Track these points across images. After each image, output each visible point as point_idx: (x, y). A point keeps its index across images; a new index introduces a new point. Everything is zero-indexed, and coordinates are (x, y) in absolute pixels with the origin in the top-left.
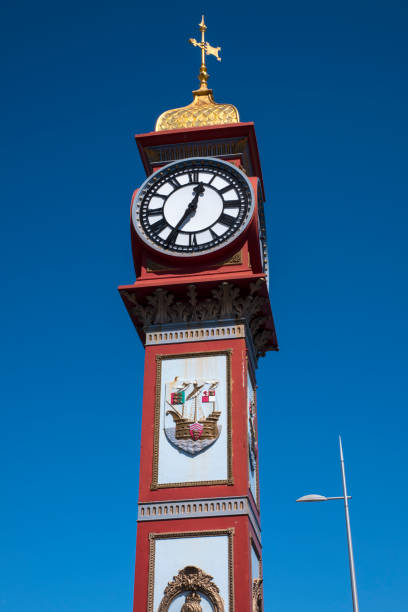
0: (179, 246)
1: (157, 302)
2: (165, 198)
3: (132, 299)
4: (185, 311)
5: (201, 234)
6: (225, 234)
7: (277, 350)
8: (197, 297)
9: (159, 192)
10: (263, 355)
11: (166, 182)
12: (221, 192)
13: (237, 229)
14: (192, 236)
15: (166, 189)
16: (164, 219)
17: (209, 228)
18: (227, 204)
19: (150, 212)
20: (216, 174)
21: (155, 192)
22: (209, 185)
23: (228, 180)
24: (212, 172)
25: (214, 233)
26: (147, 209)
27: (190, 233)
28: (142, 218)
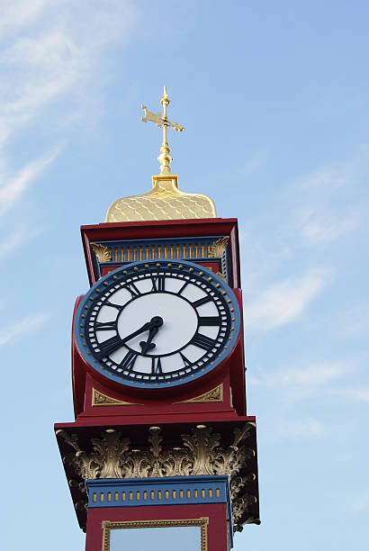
0: (137, 373)
2: (121, 308)
5: (168, 359)
6: (201, 360)
7: (259, 523)
8: (161, 444)
9: (110, 300)
10: (240, 529)
11: (122, 287)
12: (195, 305)
13: (216, 355)
14: (156, 360)
15: (121, 297)
16: (118, 335)
17: (178, 351)
18: (203, 321)
19: (99, 327)
20: (188, 282)
21: (106, 300)
22: (178, 295)
23: (204, 290)
24: (183, 279)
25: (185, 359)
26: (95, 322)
27: (153, 357)
28: (86, 333)
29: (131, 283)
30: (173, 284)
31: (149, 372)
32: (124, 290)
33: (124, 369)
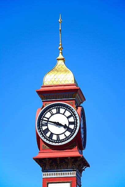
1: (46, 162)
2: (48, 119)
3: (38, 160)
4: (56, 165)
5: (61, 135)
6: (69, 136)
8: (59, 161)
12: (68, 118)
13: (73, 134)
16: (48, 128)
17: (64, 133)
18: (70, 123)
19: (43, 125)
20: (66, 110)
21: (44, 116)
22: (63, 114)
23: (70, 112)
24: (65, 109)
25: (65, 135)
26: (41, 123)
27: (57, 135)
28: (40, 127)
29: (51, 110)
30: (62, 110)
31: (56, 139)
32: (49, 112)
33: (50, 139)
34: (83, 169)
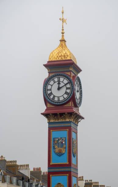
0: (55, 101)
1: (50, 116)
2: (52, 86)
5: (61, 97)
6: (67, 97)
12: (66, 85)
16: (51, 92)
18: (67, 88)
19: (48, 90)
20: (64, 79)
21: (49, 83)
22: (62, 82)
27: (58, 97)
28: (46, 91)
29: (54, 79)
31: (57, 100)
32: (52, 81)
33: (53, 100)
34: (79, 120)
